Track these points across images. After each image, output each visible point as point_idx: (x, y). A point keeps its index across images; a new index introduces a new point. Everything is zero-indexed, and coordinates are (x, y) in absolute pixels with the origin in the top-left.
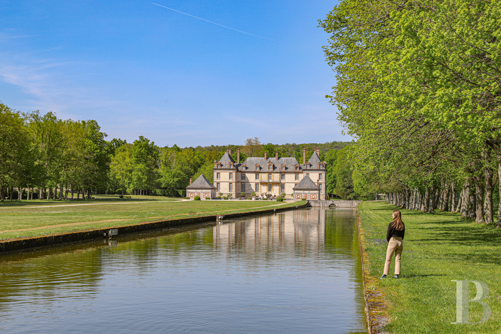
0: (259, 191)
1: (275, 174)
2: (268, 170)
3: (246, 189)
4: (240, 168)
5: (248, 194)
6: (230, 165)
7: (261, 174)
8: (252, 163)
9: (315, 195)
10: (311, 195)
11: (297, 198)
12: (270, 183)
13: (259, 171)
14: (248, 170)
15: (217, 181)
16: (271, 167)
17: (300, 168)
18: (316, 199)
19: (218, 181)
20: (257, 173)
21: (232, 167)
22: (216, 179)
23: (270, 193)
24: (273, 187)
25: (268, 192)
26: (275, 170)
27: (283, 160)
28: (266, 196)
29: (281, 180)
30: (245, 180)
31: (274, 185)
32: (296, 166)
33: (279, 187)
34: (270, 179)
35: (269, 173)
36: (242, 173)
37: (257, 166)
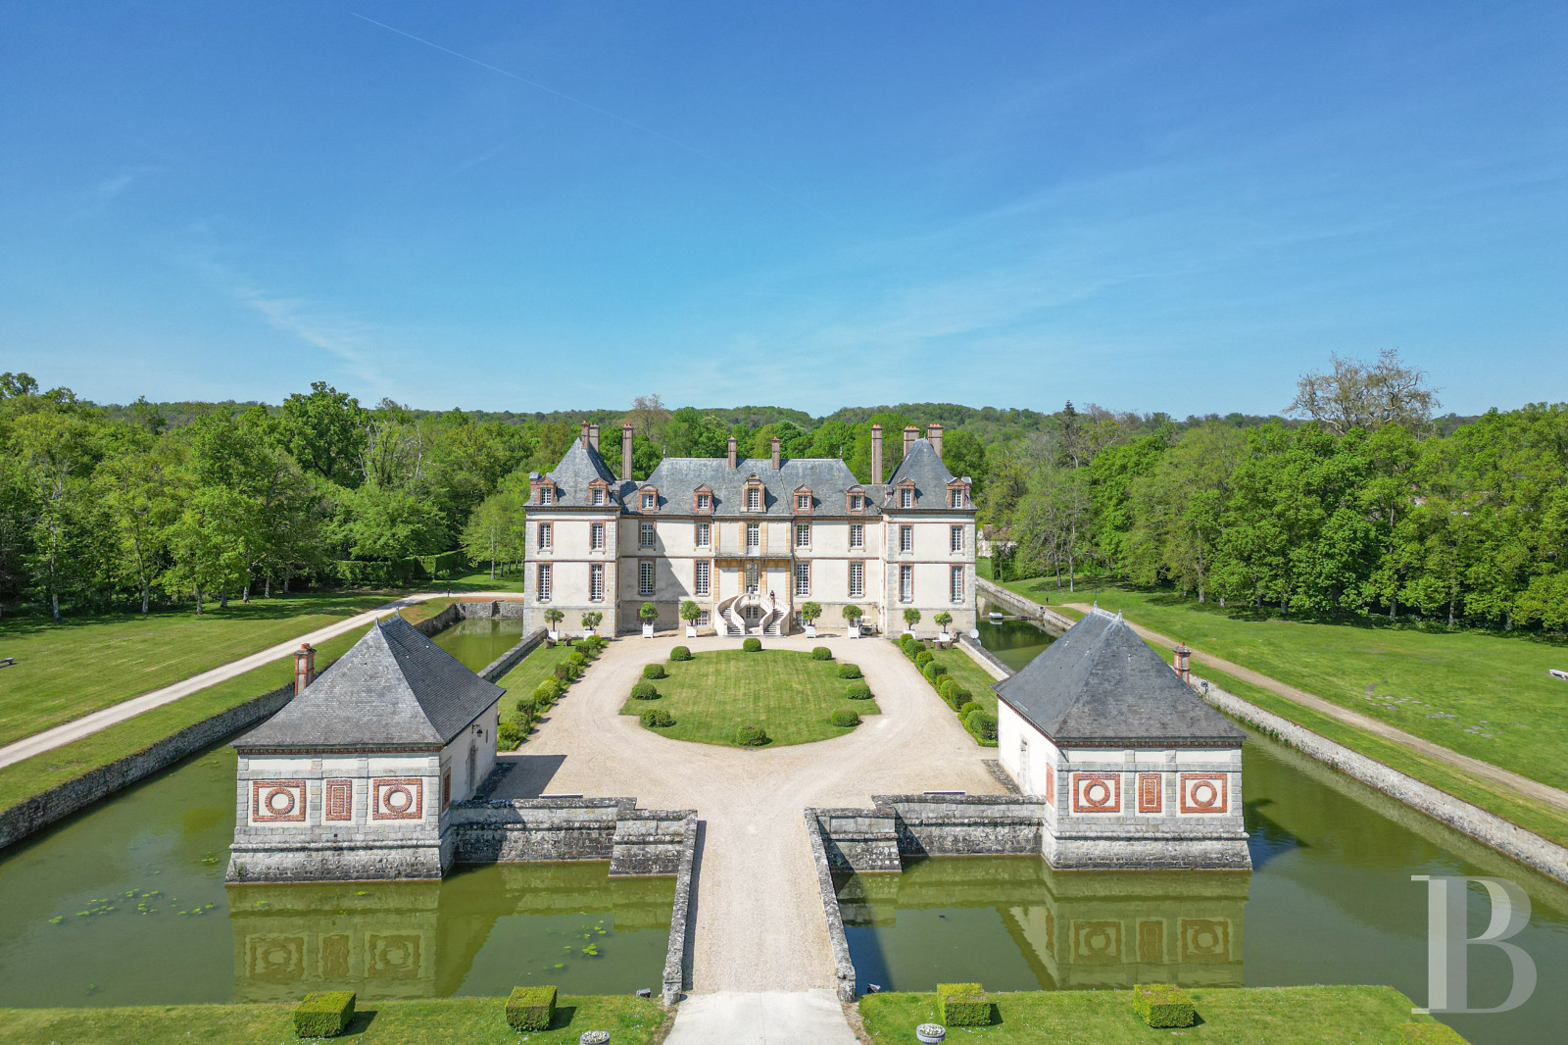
0: (711, 590)
1: (773, 526)
3: (660, 584)
4: (632, 502)
5: (667, 602)
6: (596, 492)
7: (717, 524)
8: (682, 481)
9: (1218, 784)
10: (1190, 784)
11: (1083, 802)
12: (753, 559)
13: (709, 513)
14: (665, 509)
15: (538, 557)
16: (759, 497)
17: (868, 502)
18: (1223, 809)
19: (545, 556)
20: (702, 522)
21: (603, 501)
22: (537, 548)
23: (754, 602)
24: (763, 573)
25: (746, 598)
26: (770, 509)
27: (800, 471)
28: (739, 612)
29: (798, 548)
30: (655, 550)
31: (768, 569)
32: (852, 492)
33: (789, 576)
34: (751, 545)
35: (751, 519)
36: (643, 520)
37: (700, 493)
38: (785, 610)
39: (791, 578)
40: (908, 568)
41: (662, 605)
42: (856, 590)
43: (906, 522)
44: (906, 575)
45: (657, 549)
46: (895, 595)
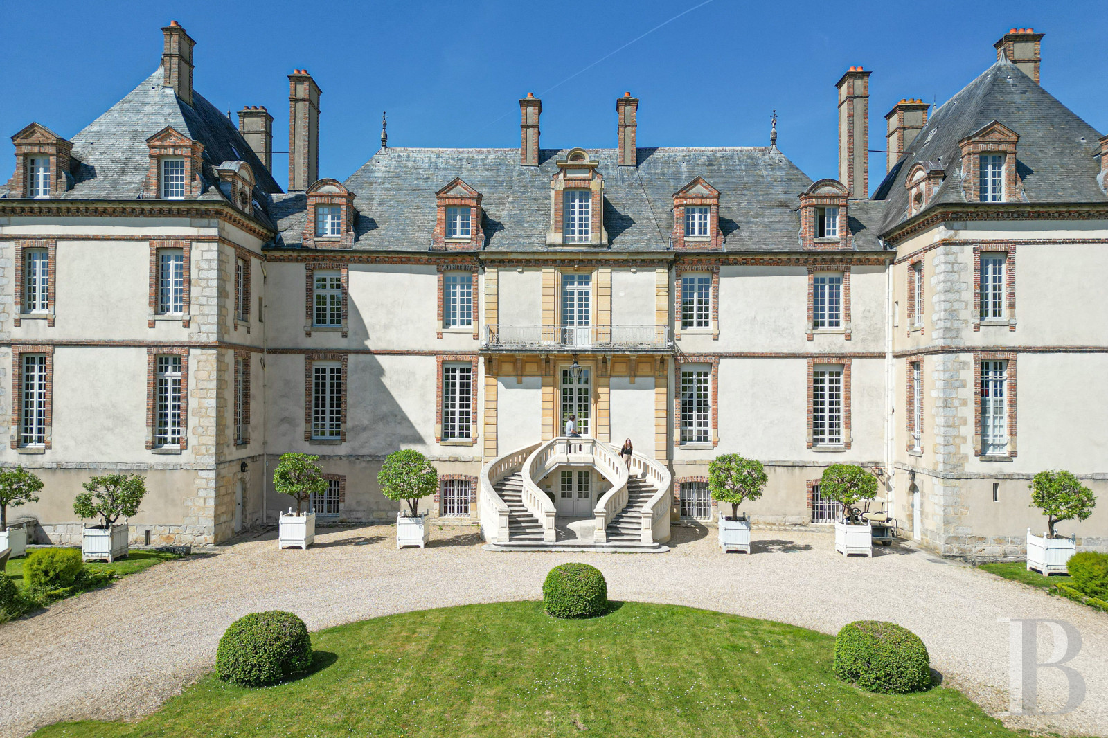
0: (479, 429)
1: (624, 278)
2: (555, 238)
3: (355, 415)
5: (373, 458)
6: (169, 166)
7: (491, 272)
8: (415, 189)
12: (576, 356)
13: (473, 247)
14: (369, 241)
15: (17, 335)
16: (591, 210)
17: (857, 220)
19: (35, 331)
20: (455, 270)
21: (185, 190)
22: (14, 309)
23: (580, 458)
24: (602, 391)
25: (560, 448)
26: (617, 240)
27: (684, 167)
28: (544, 483)
29: (683, 331)
30: (345, 335)
31: (613, 380)
32: (817, 198)
33: (664, 398)
34: (572, 323)
35: (572, 261)
36: (317, 265)
37: (451, 202)
38: (659, 482)
39: (669, 403)
40: (999, 366)
41: (361, 465)
42: (827, 432)
43: (994, 242)
44: (991, 384)
45: (349, 334)
46: (964, 439)
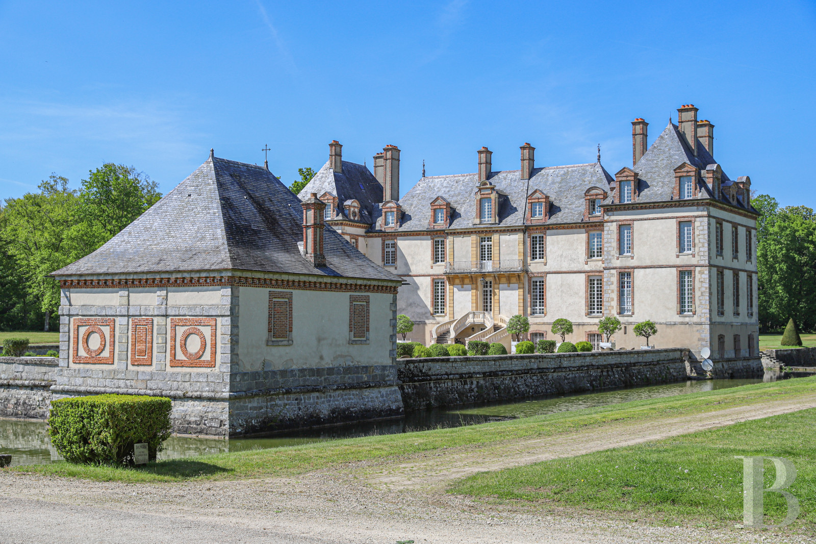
0: (447, 309)
1: (505, 238)
2: (477, 221)
7: (450, 238)
9: (208, 332)
10: (181, 331)
11: (81, 352)
13: (444, 227)
14: (406, 227)
16: (493, 208)
18: (211, 364)
20: (437, 237)
21: (331, 215)
23: (478, 320)
24: (497, 290)
25: (471, 316)
26: (503, 221)
27: (551, 179)
29: (531, 262)
30: (396, 268)
31: (501, 286)
32: (589, 196)
33: (522, 293)
34: (485, 260)
35: (482, 231)
36: (386, 238)
37: (436, 207)
39: (524, 296)
40: (629, 275)
42: (596, 308)
43: (624, 220)
44: (626, 283)
45: (398, 268)
46: (613, 307)
